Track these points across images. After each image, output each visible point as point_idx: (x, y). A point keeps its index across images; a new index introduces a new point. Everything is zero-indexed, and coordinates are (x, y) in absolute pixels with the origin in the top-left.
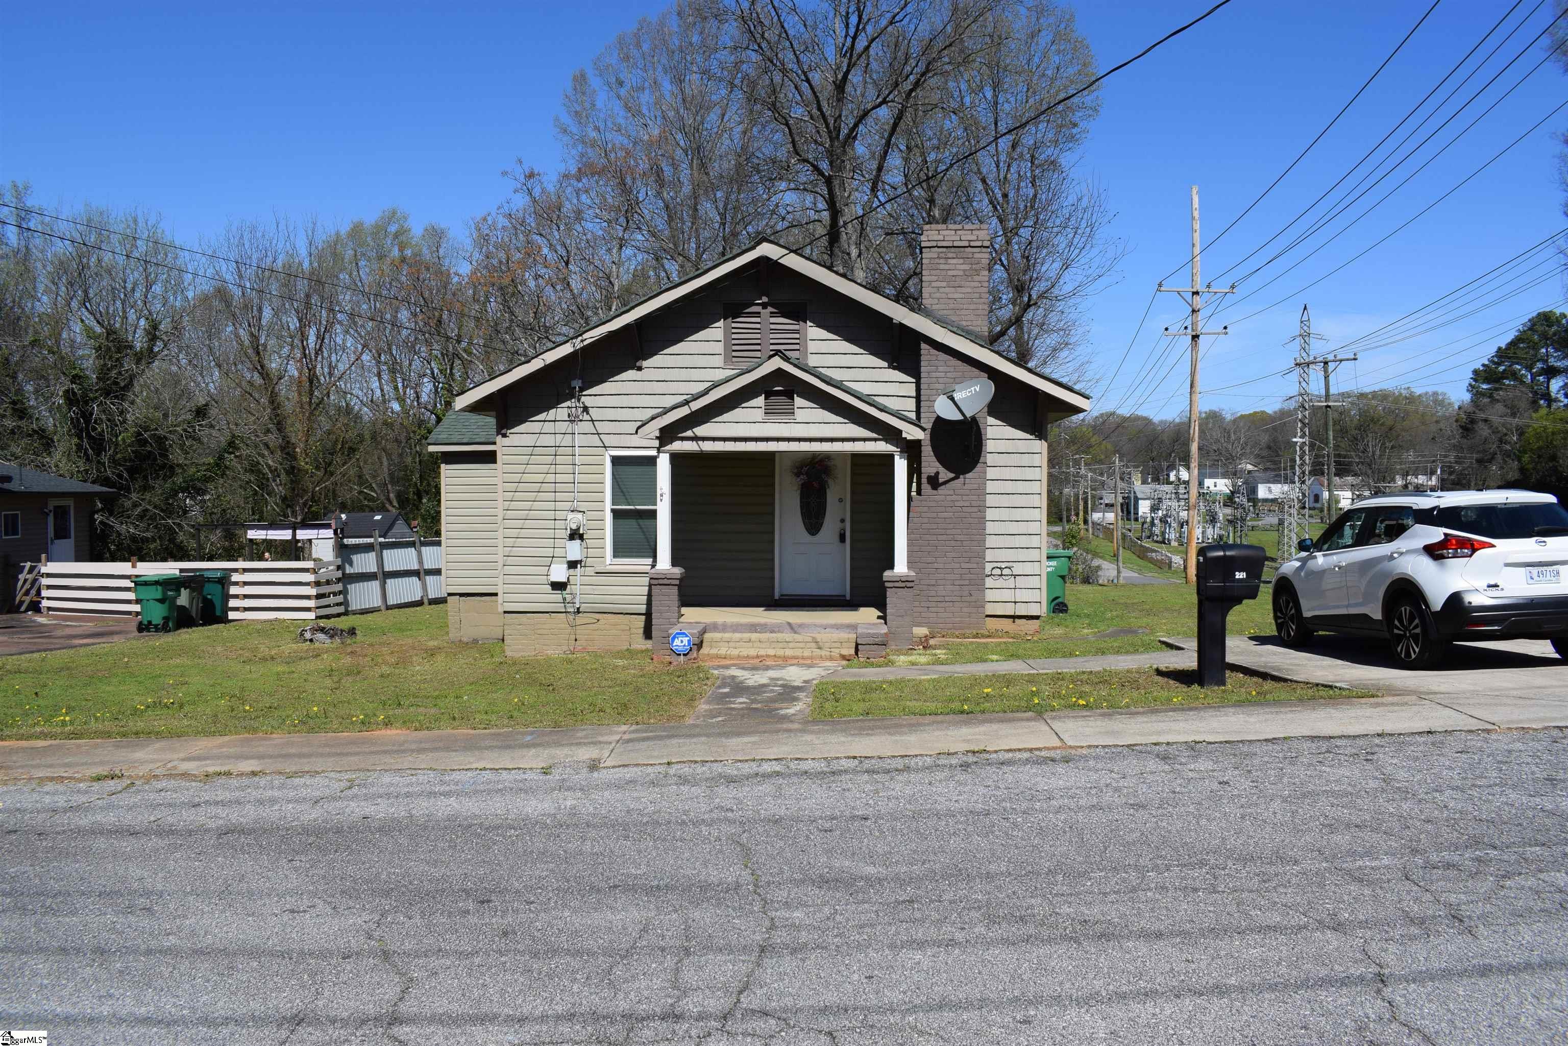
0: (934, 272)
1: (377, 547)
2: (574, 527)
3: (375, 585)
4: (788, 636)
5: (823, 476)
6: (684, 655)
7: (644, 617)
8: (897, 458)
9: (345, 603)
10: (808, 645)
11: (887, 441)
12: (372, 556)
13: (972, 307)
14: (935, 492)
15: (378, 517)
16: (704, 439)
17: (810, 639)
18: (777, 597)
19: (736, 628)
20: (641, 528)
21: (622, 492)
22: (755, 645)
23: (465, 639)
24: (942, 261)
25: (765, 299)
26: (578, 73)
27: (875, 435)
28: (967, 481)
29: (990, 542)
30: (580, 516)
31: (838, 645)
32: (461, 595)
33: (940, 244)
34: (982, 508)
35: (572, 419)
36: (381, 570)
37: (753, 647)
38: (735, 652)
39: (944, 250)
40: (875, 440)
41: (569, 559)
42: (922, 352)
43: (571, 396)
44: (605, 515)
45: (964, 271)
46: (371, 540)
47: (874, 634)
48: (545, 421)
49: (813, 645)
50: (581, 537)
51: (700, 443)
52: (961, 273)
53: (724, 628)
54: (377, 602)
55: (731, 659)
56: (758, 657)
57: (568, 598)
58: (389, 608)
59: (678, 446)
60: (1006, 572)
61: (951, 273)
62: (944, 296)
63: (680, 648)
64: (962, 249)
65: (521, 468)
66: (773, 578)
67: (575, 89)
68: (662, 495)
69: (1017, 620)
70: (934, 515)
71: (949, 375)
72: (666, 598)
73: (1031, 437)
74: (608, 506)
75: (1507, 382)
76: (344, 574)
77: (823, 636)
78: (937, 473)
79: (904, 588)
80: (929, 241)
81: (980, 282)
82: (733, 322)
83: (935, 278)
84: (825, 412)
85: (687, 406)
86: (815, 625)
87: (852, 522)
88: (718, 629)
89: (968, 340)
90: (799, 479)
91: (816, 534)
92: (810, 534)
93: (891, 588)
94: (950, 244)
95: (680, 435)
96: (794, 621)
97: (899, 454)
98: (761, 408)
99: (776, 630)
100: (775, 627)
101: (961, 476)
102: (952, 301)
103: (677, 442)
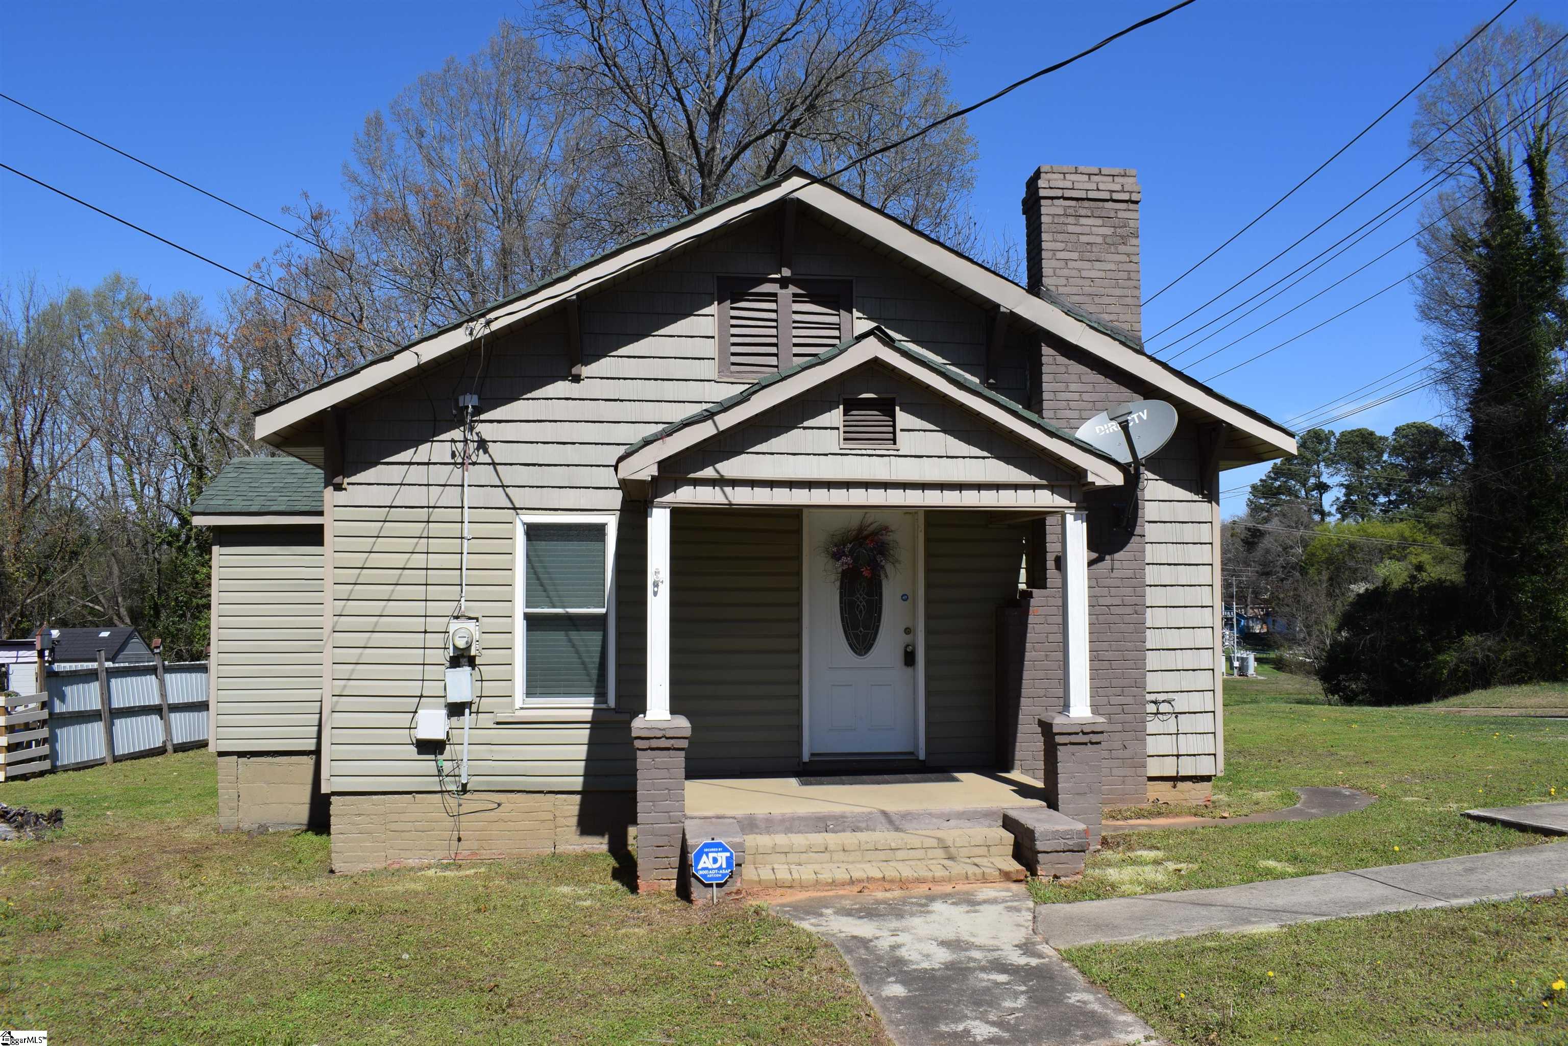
0: (1060, 237)
1: (103, 675)
2: (461, 644)
3: (98, 728)
4: (883, 836)
5: (879, 558)
6: (719, 886)
8: (1070, 518)
9: (53, 755)
10: (931, 854)
11: (1052, 488)
12: (94, 688)
13: (1118, 292)
15: (105, 634)
16: (735, 483)
17: (934, 843)
18: (806, 758)
19: (791, 824)
20: (573, 646)
21: (542, 585)
22: (836, 857)
23: (245, 826)
24: (1071, 220)
25: (786, 272)
26: (372, 115)
27: (1034, 479)
28: (1117, 565)
29: (1152, 660)
30: (471, 625)
31: (983, 850)
32: (241, 754)
33: (1068, 194)
34: (1140, 608)
35: (461, 462)
36: (107, 708)
37: (831, 861)
38: (806, 874)
39: (1073, 203)
40: (1034, 487)
41: (451, 699)
42: (1044, 360)
43: (458, 421)
44: (513, 623)
45: (1105, 236)
46: (95, 665)
47: (1066, 832)
48: (410, 464)
49: (940, 853)
50: (472, 662)
51: (728, 490)
52: (1099, 240)
53: (769, 825)
54: (99, 751)
55: (803, 886)
56: (852, 882)
57: (447, 767)
58: (117, 759)
59: (686, 495)
60: (1164, 708)
61: (1084, 239)
62: (1074, 273)
63: (711, 874)
64: (1101, 204)
65: (366, 544)
66: (799, 727)
68: (656, 585)
71: (1086, 397)
72: (664, 773)
73: (1196, 498)
74: (520, 608)
75: (1283, 497)
76: (51, 714)
77: (954, 834)
79: (1086, 744)
80: (1051, 188)
81: (1128, 255)
82: (733, 308)
83: (1061, 246)
84: (950, 439)
85: (710, 422)
86: (930, 814)
87: (928, 632)
88: (757, 827)
89: (1117, 343)
90: (839, 563)
91: (866, 653)
92: (856, 652)
93: (1065, 744)
94: (1082, 195)
95: (692, 475)
96: (890, 808)
97: (1073, 511)
98: (838, 429)
99: (863, 825)
100: (859, 822)
101: (1108, 557)
102: (1088, 282)
103: (685, 488)
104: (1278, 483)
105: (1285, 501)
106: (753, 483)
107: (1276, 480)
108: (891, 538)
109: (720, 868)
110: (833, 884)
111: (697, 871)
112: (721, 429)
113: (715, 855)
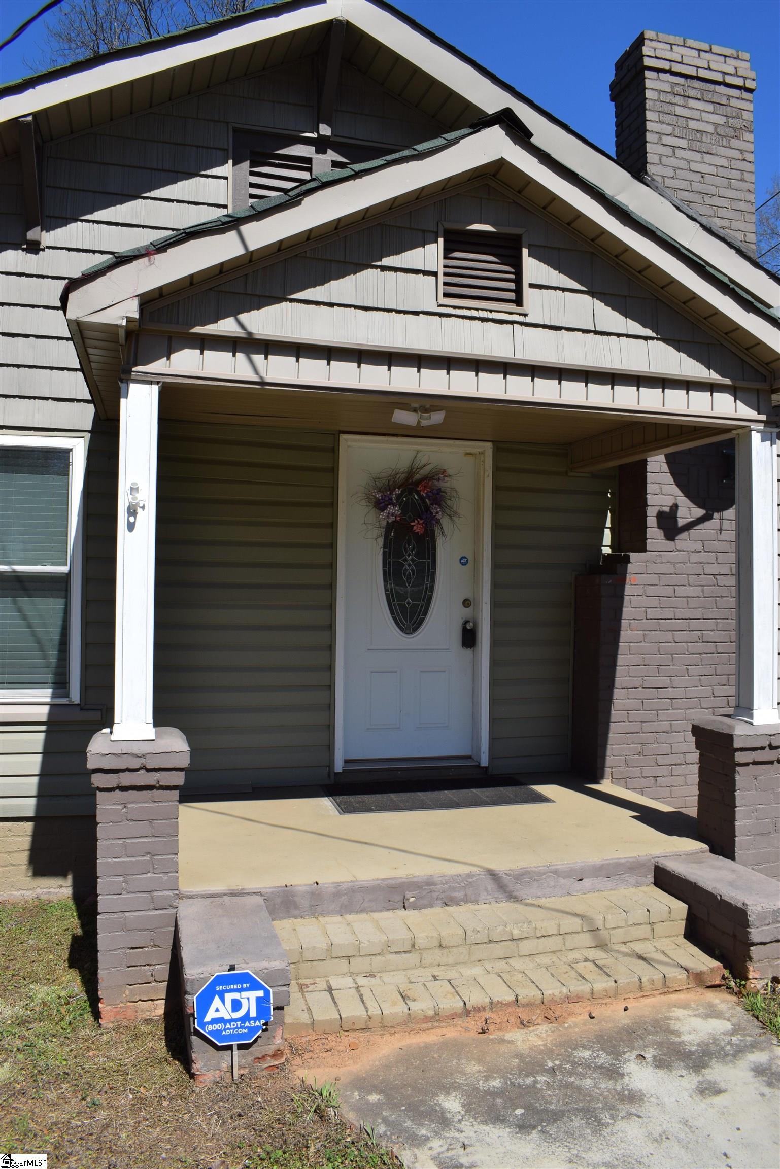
0: (667, 119)
4: (501, 915)
7: (29, 826)
8: (756, 437)
10: (571, 941)
11: (734, 391)
13: (731, 194)
14: (669, 544)
17: (572, 922)
18: (339, 767)
19: (349, 900)
24: (678, 100)
25: (325, 130)
27: (713, 376)
28: (723, 524)
31: (644, 931)
33: (677, 68)
39: (681, 80)
40: (712, 388)
45: (716, 125)
49: (586, 939)
51: (258, 358)
52: (710, 129)
53: (316, 901)
56: (465, 1011)
59: (187, 364)
61: (692, 124)
62: (683, 164)
64: (711, 87)
66: (330, 727)
68: (132, 511)
70: (669, 591)
79: (771, 763)
80: (656, 58)
81: (741, 151)
82: (252, 174)
83: (669, 130)
84: (599, 305)
85: (233, 234)
86: (556, 872)
87: (495, 605)
88: (297, 907)
89: (733, 251)
90: (384, 514)
91: (415, 629)
92: (402, 629)
93: (747, 764)
94: (692, 71)
95: (198, 330)
96: (501, 865)
97: (761, 427)
98: (435, 274)
99: (459, 895)
100: (454, 889)
101: (716, 515)
102: (697, 177)
103: (186, 352)
106: (299, 350)
108: (448, 485)
109: (246, 1017)
110: (437, 1018)
111: (203, 1025)
112: (252, 248)
113: (236, 995)
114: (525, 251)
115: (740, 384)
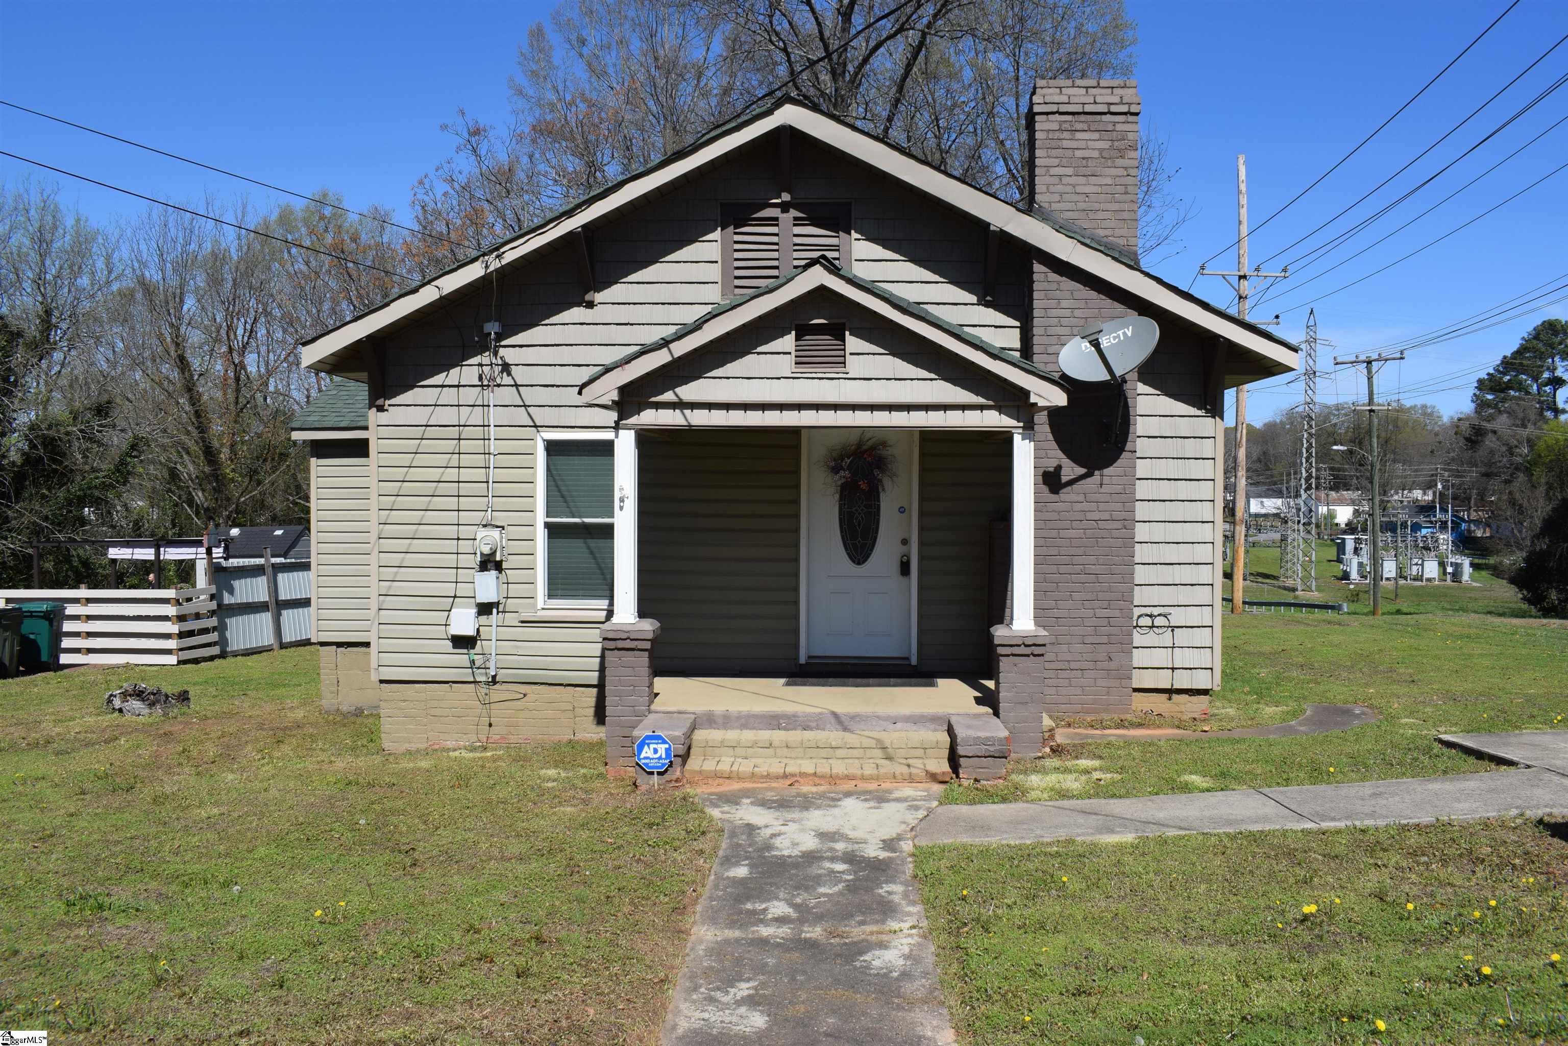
0: (1054, 153)
1: (269, 570)
2: (486, 550)
3: (266, 618)
4: (833, 736)
5: (876, 472)
6: (659, 773)
7: (595, 690)
8: (1017, 438)
9: (223, 642)
10: (869, 753)
11: (1000, 409)
12: (261, 583)
13: (1116, 207)
14: (1054, 497)
15: (279, 532)
16: (693, 406)
17: (873, 743)
18: (803, 660)
19: (747, 721)
20: (592, 553)
21: (563, 496)
22: (780, 752)
23: (344, 708)
24: (1066, 135)
25: (786, 197)
27: (981, 400)
28: (1106, 480)
29: (1141, 574)
30: (496, 533)
31: (919, 752)
32: (339, 645)
33: (1063, 108)
34: (1129, 522)
35: (485, 384)
36: (273, 600)
37: (776, 756)
38: (745, 767)
39: (1069, 118)
40: (981, 408)
41: (479, 600)
42: (1036, 277)
43: (482, 347)
44: (535, 532)
45: (1101, 150)
46: (261, 561)
47: (987, 739)
48: (443, 386)
49: (878, 753)
50: (498, 566)
51: (687, 412)
52: (1096, 154)
53: (726, 721)
54: (268, 638)
55: (740, 778)
56: (785, 776)
57: (479, 660)
58: (283, 646)
59: (649, 418)
60: (1159, 621)
61: (1079, 154)
62: (1069, 189)
63: (653, 763)
64: (1098, 117)
65: (406, 459)
66: (796, 631)
67: (532, 46)
68: (622, 500)
69: (1175, 697)
70: (1054, 533)
71: (1077, 313)
72: (628, 671)
73: (1199, 413)
74: (541, 517)
75: (1512, 393)
76: (219, 605)
77: (894, 737)
78: (1059, 468)
79: (1028, 656)
80: (1046, 103)
81: (1126, 168)
82: (736, 233)
83: (1056, 162)
84: (898, 362)
85: (665, 349)
86: (878, 717)
87: (921, 544)
88: (715, 723)
89: (1109, 258)
90: (837, 477)
91: (864, 562)
92: (854, 562)
93: (1008, 655)
94: (1078, 108)
95: (653, 399)
96: (839, 710)
97: (1020, 431)
98: (790, 353)
99: (814, 724)
100: (810, 721)
101: (1097, 473)
102: (1083, 197)
103: (648, 411)
104: (1508, 377)
105: (1514, 397)
106: (710, 406)
107: (1505, 374)
108: (889, 453)
109: (660, 758)
110: (768, 777)
111: (640, 759)
112: (676, 356)
113: (655, 746)
114: (847, 333)
115: (1001, 404)
